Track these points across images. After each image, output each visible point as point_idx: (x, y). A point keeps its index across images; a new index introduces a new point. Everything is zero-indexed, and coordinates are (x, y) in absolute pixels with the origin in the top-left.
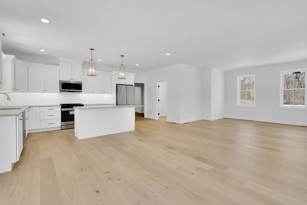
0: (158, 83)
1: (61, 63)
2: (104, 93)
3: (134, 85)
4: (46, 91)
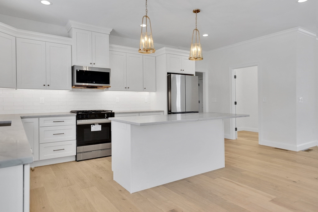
0: (234, 70)
1: (74, 33)
2: (145, 89)
3: (195, 75)
4: (49, 85)
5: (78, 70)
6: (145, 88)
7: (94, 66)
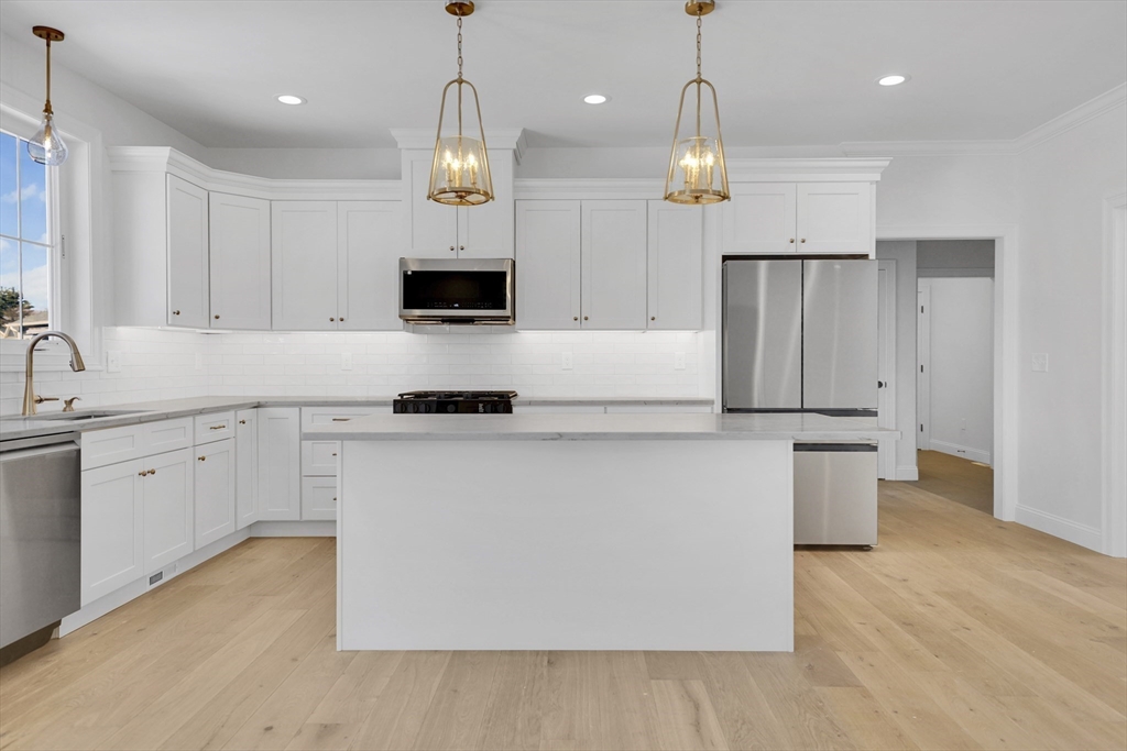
1: (405, 162)
2: (651, 322)
3: (872, 256)
4: (342, 320)
5: (409, 273)
6: (653, 319)
7: (462, 255)
